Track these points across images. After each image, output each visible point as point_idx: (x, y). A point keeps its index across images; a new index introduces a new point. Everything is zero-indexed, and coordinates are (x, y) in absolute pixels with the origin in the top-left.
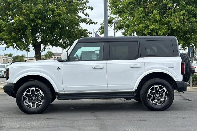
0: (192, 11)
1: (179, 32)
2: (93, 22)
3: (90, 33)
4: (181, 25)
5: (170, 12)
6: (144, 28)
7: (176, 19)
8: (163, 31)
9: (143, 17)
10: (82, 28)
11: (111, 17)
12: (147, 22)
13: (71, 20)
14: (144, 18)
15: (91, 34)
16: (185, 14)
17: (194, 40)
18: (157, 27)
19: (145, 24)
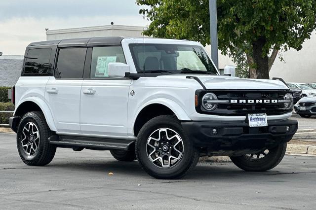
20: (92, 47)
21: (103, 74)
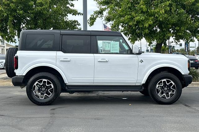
0: (181, 2)
1: (167, 24)
2: (79, 13)
3: (78, 25)
4: (168, 17)
5: (156, 2)
6: (130, 19)
7: (162, 10)
8: (149, 23)
9: (129, 8)
10: (68, 19)
11: (101, 8)
12: (133, 13)
13: (54, 10)
14: (131, 9)
15: (80, 25)
16: (173, 5)
17: (183, 32)
18: (143, 18)
19: (130, 14)
20: (96, 36)
21: (110, 51)
